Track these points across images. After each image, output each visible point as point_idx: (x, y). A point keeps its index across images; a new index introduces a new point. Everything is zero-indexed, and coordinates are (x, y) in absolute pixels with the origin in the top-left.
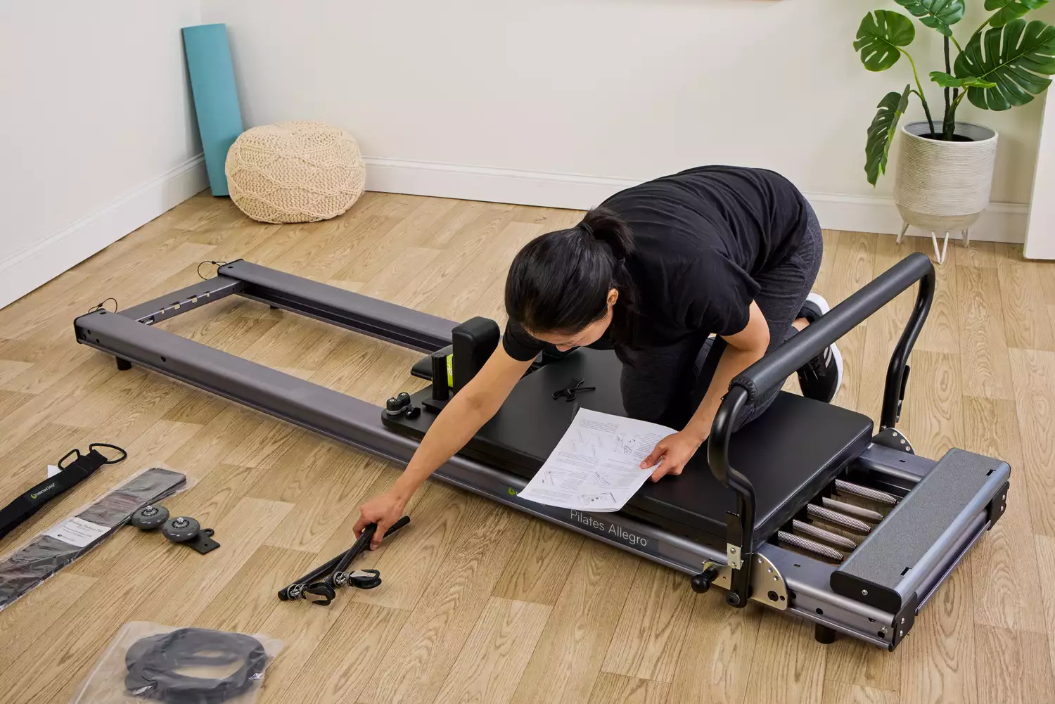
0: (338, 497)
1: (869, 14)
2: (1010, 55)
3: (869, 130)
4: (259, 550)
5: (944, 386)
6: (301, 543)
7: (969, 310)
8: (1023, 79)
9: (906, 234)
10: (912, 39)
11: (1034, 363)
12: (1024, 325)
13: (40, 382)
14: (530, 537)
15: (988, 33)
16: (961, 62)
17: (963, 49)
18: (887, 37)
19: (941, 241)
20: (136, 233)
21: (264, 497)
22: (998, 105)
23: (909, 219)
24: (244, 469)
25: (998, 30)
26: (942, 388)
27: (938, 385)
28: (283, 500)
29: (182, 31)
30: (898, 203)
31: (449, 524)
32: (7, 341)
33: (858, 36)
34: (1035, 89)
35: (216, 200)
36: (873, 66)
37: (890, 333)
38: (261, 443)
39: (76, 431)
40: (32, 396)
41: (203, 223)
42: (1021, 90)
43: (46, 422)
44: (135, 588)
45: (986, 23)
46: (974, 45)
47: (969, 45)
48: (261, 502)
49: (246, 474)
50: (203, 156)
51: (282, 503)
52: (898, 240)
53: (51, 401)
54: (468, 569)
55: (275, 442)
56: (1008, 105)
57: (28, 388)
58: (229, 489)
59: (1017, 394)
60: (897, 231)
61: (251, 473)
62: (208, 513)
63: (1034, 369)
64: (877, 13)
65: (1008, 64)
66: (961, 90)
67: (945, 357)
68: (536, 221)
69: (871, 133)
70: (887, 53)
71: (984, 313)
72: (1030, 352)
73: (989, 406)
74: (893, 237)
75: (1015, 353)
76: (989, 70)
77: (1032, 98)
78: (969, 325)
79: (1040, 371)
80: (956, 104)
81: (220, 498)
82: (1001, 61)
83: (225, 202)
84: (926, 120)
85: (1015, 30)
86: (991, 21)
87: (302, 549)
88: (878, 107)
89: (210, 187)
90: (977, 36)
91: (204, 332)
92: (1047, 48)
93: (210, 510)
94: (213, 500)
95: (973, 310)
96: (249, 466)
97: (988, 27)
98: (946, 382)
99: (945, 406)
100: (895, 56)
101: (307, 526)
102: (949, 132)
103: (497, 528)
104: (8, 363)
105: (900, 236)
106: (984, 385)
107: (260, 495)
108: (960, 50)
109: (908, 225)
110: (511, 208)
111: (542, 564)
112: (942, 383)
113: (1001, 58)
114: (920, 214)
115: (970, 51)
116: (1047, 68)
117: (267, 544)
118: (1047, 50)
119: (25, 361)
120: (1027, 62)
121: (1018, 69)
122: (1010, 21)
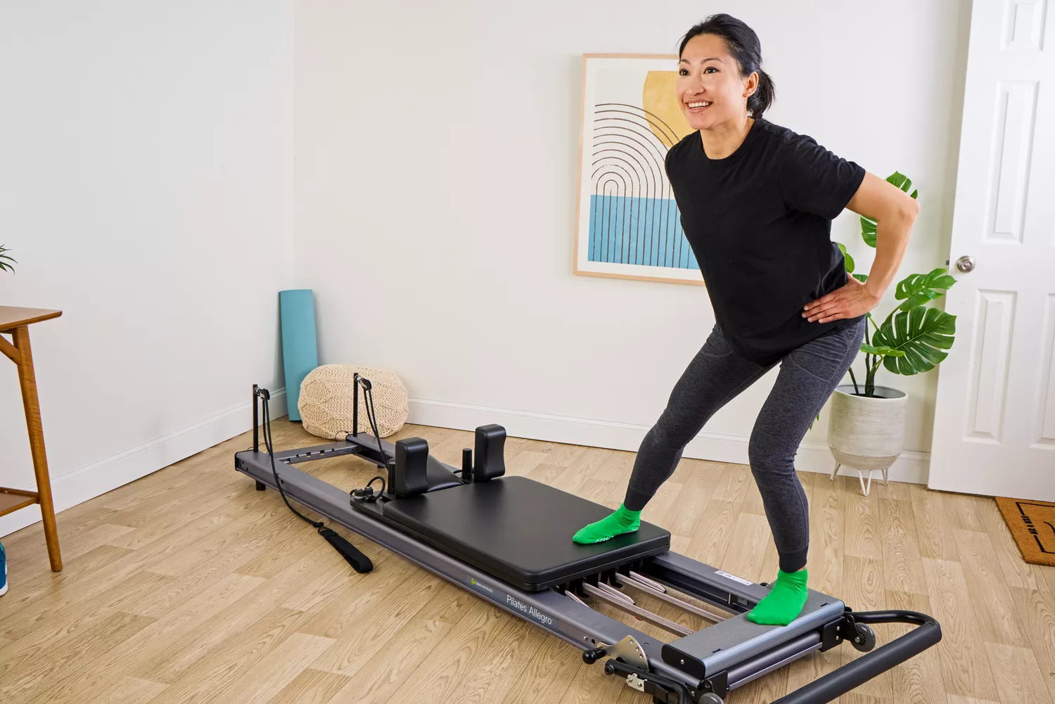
0: (372, 635)
2: (916, 334)
4: (305, 671)
5: (870, 582)
6: (339, 669)
7: (890, 529)
8: (925, 351)
9: (838, 473)
11: (943, 569)
12: (934, 542)
13: (138, 541)
14: (529, 675)
15: (898, 316)
16: (877, 337)
17: (879, 327)
19: (866, 481)
20: (227, 443)
21: (310, 633)
22: (908, 371)
23: (840, 459)
24: (297, 612)
25: (905, 314)
26: (868, 584)
27: (865, 580)
28: (326, 636)
29: (280, 294)
30: (831, 446)
31: (462, 661)
32: (116, 511)
34: (935, 359)
35: (290, 423)
37: (826, 542)
38: (312, 594)
39: (164, 577)
40: (131, 551)
41: (280, 438)
42: (924, 359)
43: (140, 570)
44: (200, 694)
45: (897, 309)
46: (888, 325)
47: (883, 325)
48: (309, 637)
49: (297, 616)
50: (285, 389)
51: (326, 638)
52: (832, 478)
53: (146, 555)
54: (476, 695)
55: (324, 594)
56: (915, 371)
57: (129, 545)
58: (284, 626)
59: (930, 591)
60: (831, 472)
61: (302, 615)
62: (264, 643)
63: (943, 573)
65: (913, 340)
66: (878, 358)
67: (871, 562)
68: (543, 451)
71: (901, 532)
72: (939, 561)
73: (907, 598)
74: (827, 476)
75: (927, 562)
76: (899, 344)
77: (933, 367)
78: (889, 539)
79: (948, 575)
80: (875, 370)
81: (275, 632)
82: (908, 338)
83: (298, 425)
84: (852, 383)
85: (918, 314)
86: (900, 307)
87: (340, 672)
89: (287, 415)
90: (889, 319)
91: (274, 514)
93: (267, 640)
94: (270, 633)
95: (893, 530)
96: (301, 610)
97: (899, 311)
98: (871, 578)
99: (871, 596)
101: (345, 656)
102: (870, 391)
103: (502, 666)
104: (115, 527)
105: (832, 473)
106: (902, 582)
107: (308, 632)
108: (876, 328)
109: (839, 465)
110: (523, 441)
111: (538, 694)
112: (869, 579)
113: (908, 335)
114: (849, 454)
115: (884, 330)
116: (943, 344)
117: (312, 667)
118: (943, 330)
119: (129, 526)
120: (928, 339)
121: (921, 344)
122: (914, 308)
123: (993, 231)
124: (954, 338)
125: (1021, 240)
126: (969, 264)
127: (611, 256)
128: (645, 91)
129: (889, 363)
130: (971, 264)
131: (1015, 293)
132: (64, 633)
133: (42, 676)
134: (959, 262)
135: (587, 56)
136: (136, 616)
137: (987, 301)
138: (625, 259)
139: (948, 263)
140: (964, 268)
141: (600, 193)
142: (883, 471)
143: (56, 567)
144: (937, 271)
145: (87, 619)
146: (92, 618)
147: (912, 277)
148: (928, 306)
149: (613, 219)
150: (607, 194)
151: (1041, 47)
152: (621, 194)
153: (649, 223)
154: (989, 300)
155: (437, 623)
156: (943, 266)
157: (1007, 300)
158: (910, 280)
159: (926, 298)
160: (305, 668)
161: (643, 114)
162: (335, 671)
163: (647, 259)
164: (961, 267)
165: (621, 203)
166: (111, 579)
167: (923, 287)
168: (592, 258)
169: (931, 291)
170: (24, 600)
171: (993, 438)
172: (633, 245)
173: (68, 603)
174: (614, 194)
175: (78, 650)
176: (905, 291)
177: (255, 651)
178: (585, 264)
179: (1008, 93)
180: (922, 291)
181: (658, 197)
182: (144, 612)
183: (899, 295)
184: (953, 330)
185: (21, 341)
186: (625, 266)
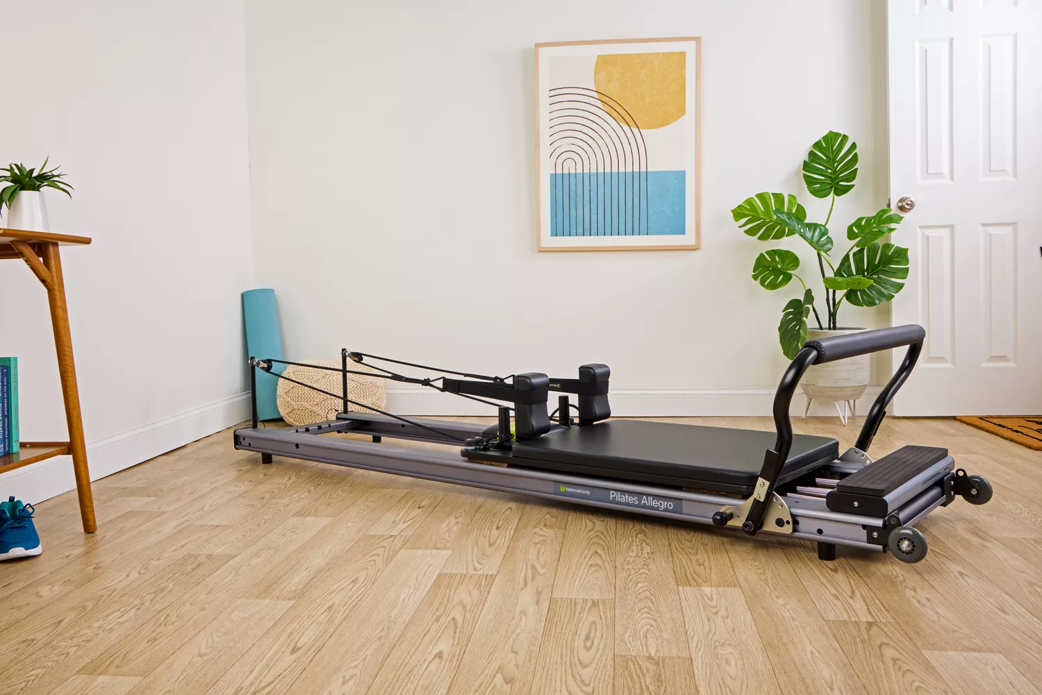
0: (488, 544)
1: (762, 254)
2: (873, 268)
3: (780, 329)
4: (440, 575)
6: (476, 570)
10: (798, 265)
13: (168, 505)
14: (679, 554)
15: (855, 253)
18: (779, 266)
21: (419, 548)
22: (871, 303)
24: (389, 536)
25: (862, 251)
28: (437, 549)
30: (805, 383)
33: (754, 271)
34: (894, 290)
36: (773, 286)
38: (393, 523)
39: (217, 526)
40: (165, 513)
42: (884, 290)
43: (186, 524)
45: (852, 248)
46: (846, 264)
47: (842, 264)
48: (419, 552)
49: (392, 539)
51: (439, 551)
52: (805, 419)
53: (184, 514)
55: (405, 522)
56: (877, 302)
57: (159, 508)
58: (383, 547)
61: (397, 538)
62: (375, 560)
64: (767, 253)
65: (872, 275)
69: (782, 331)
70: (782, 276)
77: (892, 296)
80: (836, 309)
81: (379, 552)
82: (866, 274)
85: (873, 250)
86: (857, 245)
87: (480, 572)
88: (783, 311)
90: (847, 257)
92: (897, 261)
93: (376, 558)
96: (392, 534)
97: (856, 249)
100: (788, 278)
101: (473, 561)
103: (645, 552)
105: (805, 415)
107: (415, 548)
108: (834, 269)
111: (704, 566)
113: (866, 271)
114: (824, 387)
115: (843, 268)
116: (899, 274)
117: (443, 572)
118: (898, 263)
119: (149, 496)
120: (884, 272)
121: (879, 278)
122: (870, 245)
123: (927, 173)
124: (908, 268)
125: (952, 178)
126: (910, 203)
127: (573, 231)
128: (595, 73)
129: (851, 296)
130: (912, 201)
131: (952, 227)
132: (134, 575)
133: (134, 610)
134: (900, 204)
135: (538, 45)
136: (211, 555)
137: (928, 237)
138: (587, 231)
139: (889, 206)
140: (907, 207)
141: (559, 171)
142: (848, 401)
143: (89, 528)
144: (884, 211)
145: (154, 563)
146: (160, 561)
147: (860, 220)
148: (880, 242)
149: (573, 195)
150: (566, 172)
151: (951, 8)
152: (579, 171)
153: (608, 195)
154: (930, 235)
155: (544, 529)
156: (885, 208)
157: (945, 233)
158: (858, 223)
159: (881, 233)
160: (437, 573)
161: (595, 95)
162: (471, 571)
163: (608, 230)
164: (904, 206)
165: (580, 179)
166: (159, 532)
167: (874, 225)
168: (555, 233)
169: (884, 227)
170: (67, 557)
171: (947, 361)
172: (594, 217)
173: (121, 553)
174: (572, 171)
175: (162, 586)
176: (856, 231)
177: (370, 567)
178: (548, 240)
179: (926, 50)
180: (874, 228)
181: (615, 170)
182: (217, 551)
183: (851, 235)
184: (907, 261)
185: (53, 263)
186: (587, 238)
